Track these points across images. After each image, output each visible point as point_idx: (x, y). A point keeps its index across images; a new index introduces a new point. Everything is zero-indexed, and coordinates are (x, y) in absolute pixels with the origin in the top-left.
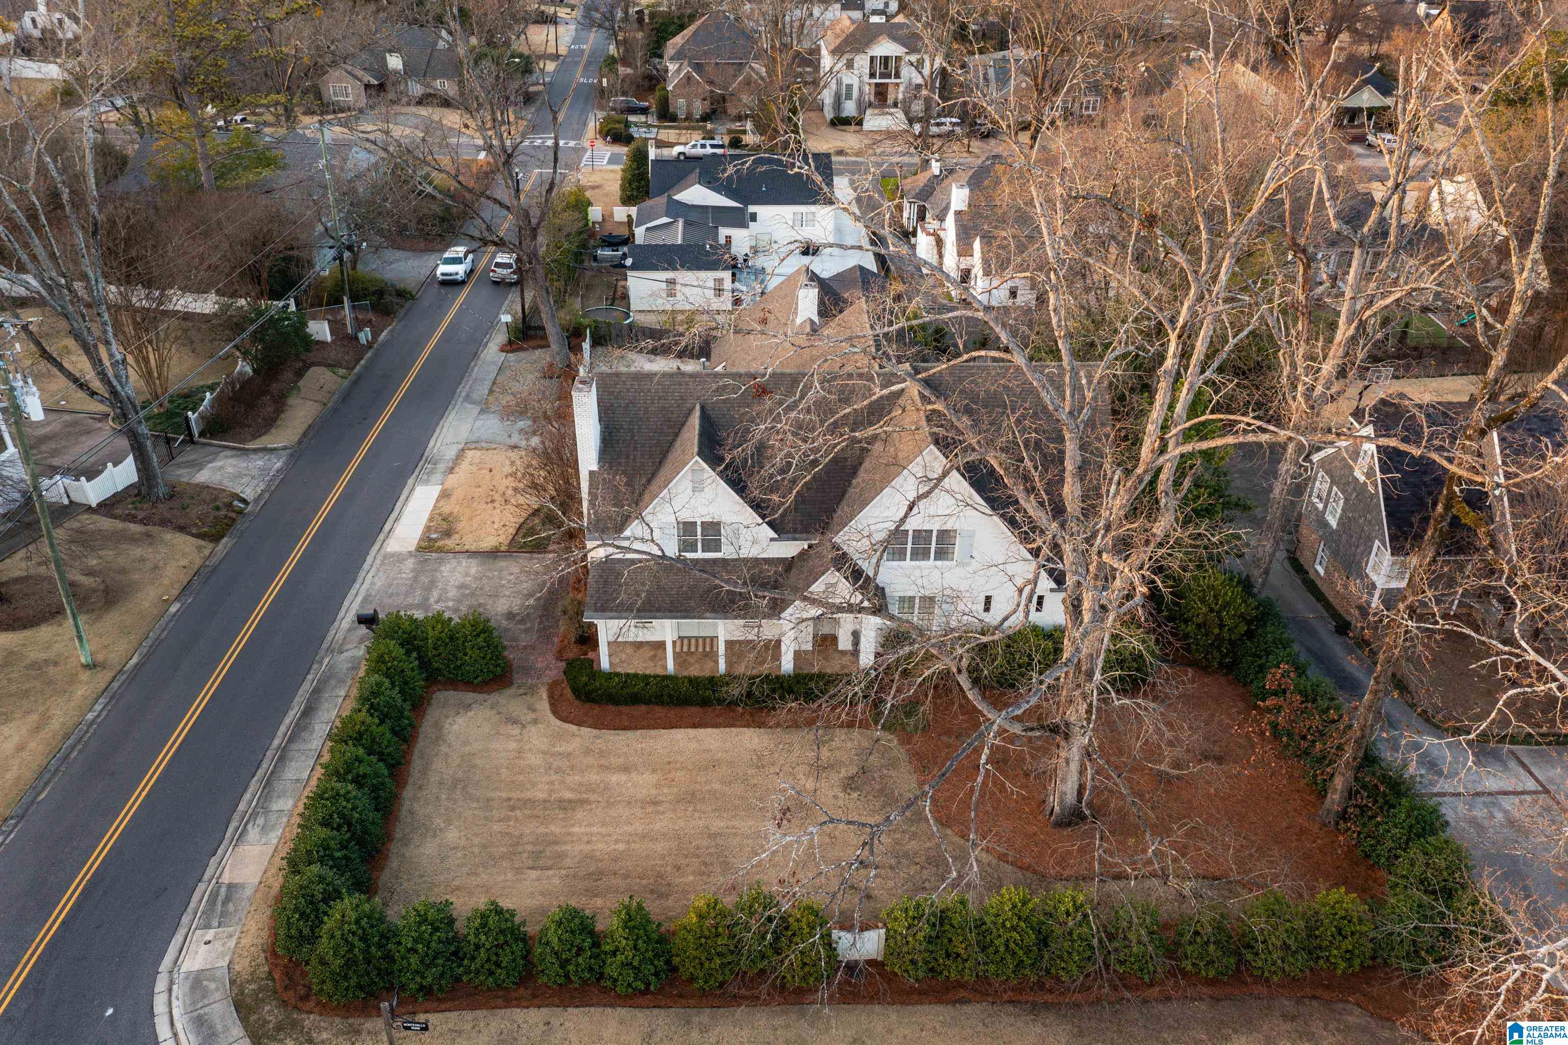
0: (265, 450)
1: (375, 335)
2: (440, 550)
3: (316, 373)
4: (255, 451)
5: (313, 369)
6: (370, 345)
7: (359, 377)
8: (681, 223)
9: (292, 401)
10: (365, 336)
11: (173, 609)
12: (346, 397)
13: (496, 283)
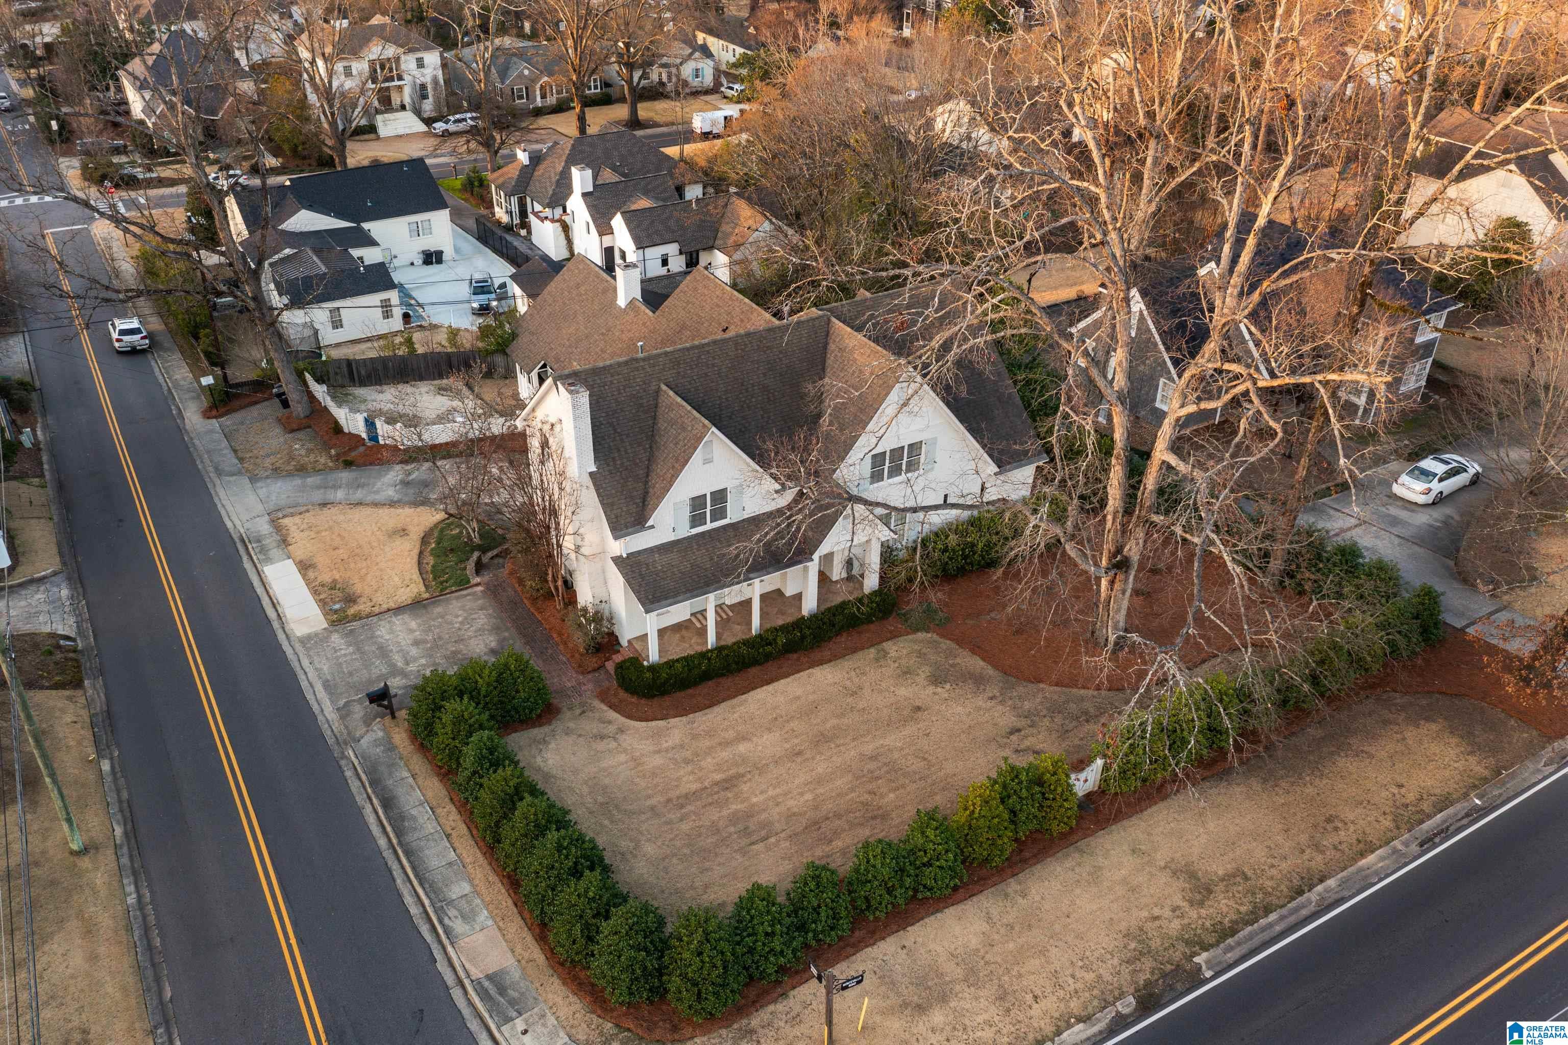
0: (32, 583)
2: (357, 617)
4: (22, 585)
6: (37, 447)
7: (61, 482)
8: (309, 252)
10: (28, 438)
11: (106, 767)
12: (68, 506)
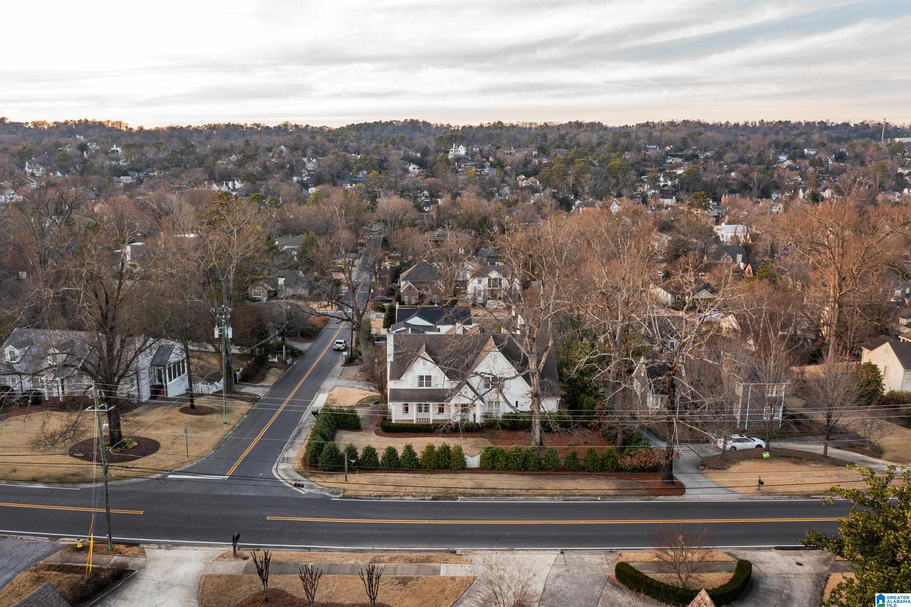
0: (262, 386)
1: (293, 362)
3: (273, 370)
4: (259, 386)
5: (272, 369)
6: (291, 365)
7: (289, 372)
8: (410, 329)
9: (267, 375)
10: (289, 361)
11: (246, 416)
12: (286, 376)
13: (335, 350)
